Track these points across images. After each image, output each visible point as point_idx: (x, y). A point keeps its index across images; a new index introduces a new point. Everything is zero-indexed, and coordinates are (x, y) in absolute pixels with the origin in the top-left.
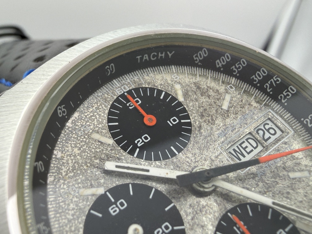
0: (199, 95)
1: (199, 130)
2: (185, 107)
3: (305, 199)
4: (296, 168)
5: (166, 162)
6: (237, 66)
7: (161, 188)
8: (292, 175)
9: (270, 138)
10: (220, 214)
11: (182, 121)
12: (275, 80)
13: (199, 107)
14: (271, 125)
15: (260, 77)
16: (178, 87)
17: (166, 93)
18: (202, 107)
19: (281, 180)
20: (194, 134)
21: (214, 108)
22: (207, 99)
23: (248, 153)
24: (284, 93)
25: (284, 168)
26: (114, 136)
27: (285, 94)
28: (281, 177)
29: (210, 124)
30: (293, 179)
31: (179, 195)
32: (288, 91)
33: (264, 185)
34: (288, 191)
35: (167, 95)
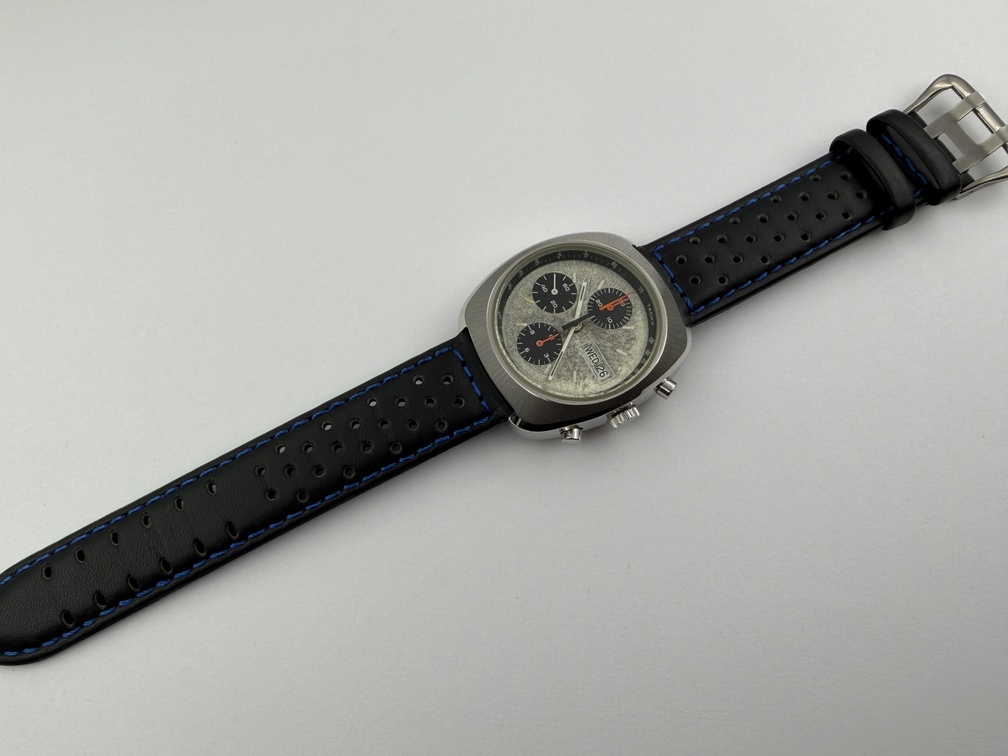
0: (627, 338)
1: (603, 332)
2: (619, 329)
7: (573, 307)
8: (575, 373)
11: (610, 325)
13: (618, 336)
14: (607, 376)
16: (633, 328)
20: (601, 329)
22: (624, 342)
26: (603, 290)
35: (627, 321)
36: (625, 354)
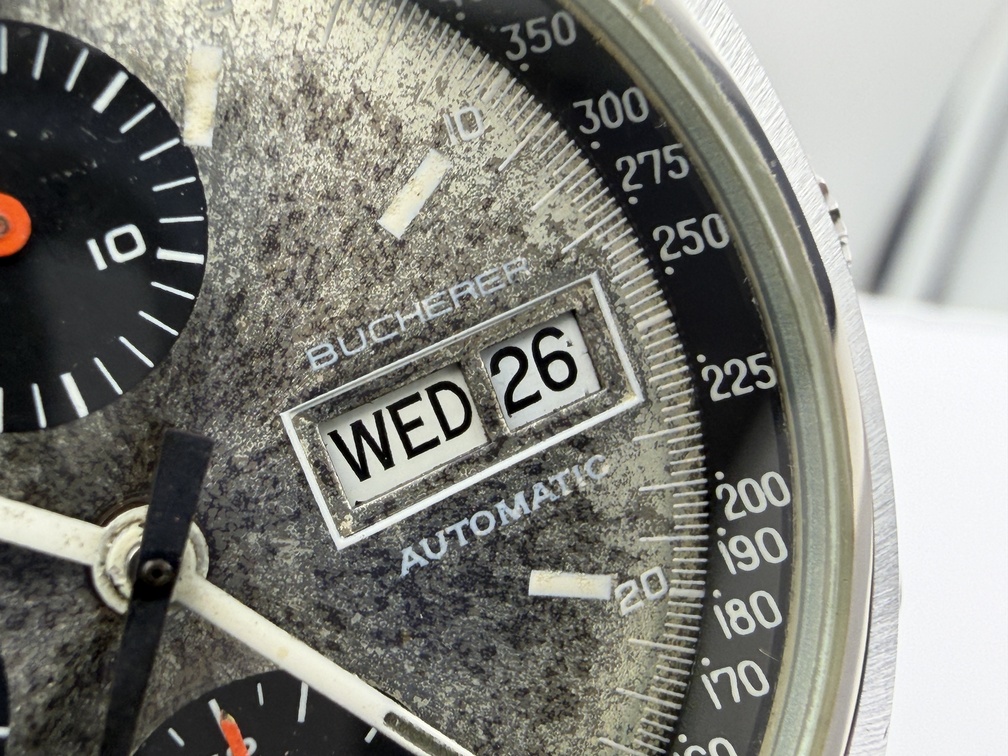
0: (298, 130)
1: (228, 318)
2: (205, 180)
3: (542, 682)
4: (569, 556)
5: (19, 442)
6: (532, 33)
9: (536, 397)
10: (176, 699)
11: (163, 254)
12: (669, 159)
13: (273, 199)
15: (613, 117)
16: (206, 60)
17: (133, 83)
18: (289, 198)
19: (488, 595)
20: (194, 331)
21: (340, 213)
22: (328, 163)
23: (412, 452)
24: (681, 225)
25: (523, 551)
27: (684, 234)
28: (495, 585)
29: (289, 295)
30: (537, 599)
31: (27, 598)
32: (697, 227)
33: (408, 606)
34: (494, 643)
35: (135, 93)
36: (430, 171)
